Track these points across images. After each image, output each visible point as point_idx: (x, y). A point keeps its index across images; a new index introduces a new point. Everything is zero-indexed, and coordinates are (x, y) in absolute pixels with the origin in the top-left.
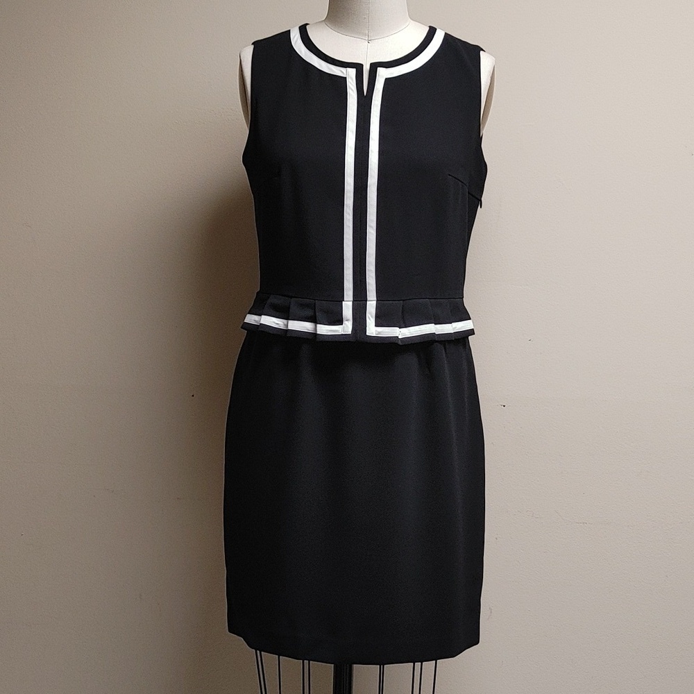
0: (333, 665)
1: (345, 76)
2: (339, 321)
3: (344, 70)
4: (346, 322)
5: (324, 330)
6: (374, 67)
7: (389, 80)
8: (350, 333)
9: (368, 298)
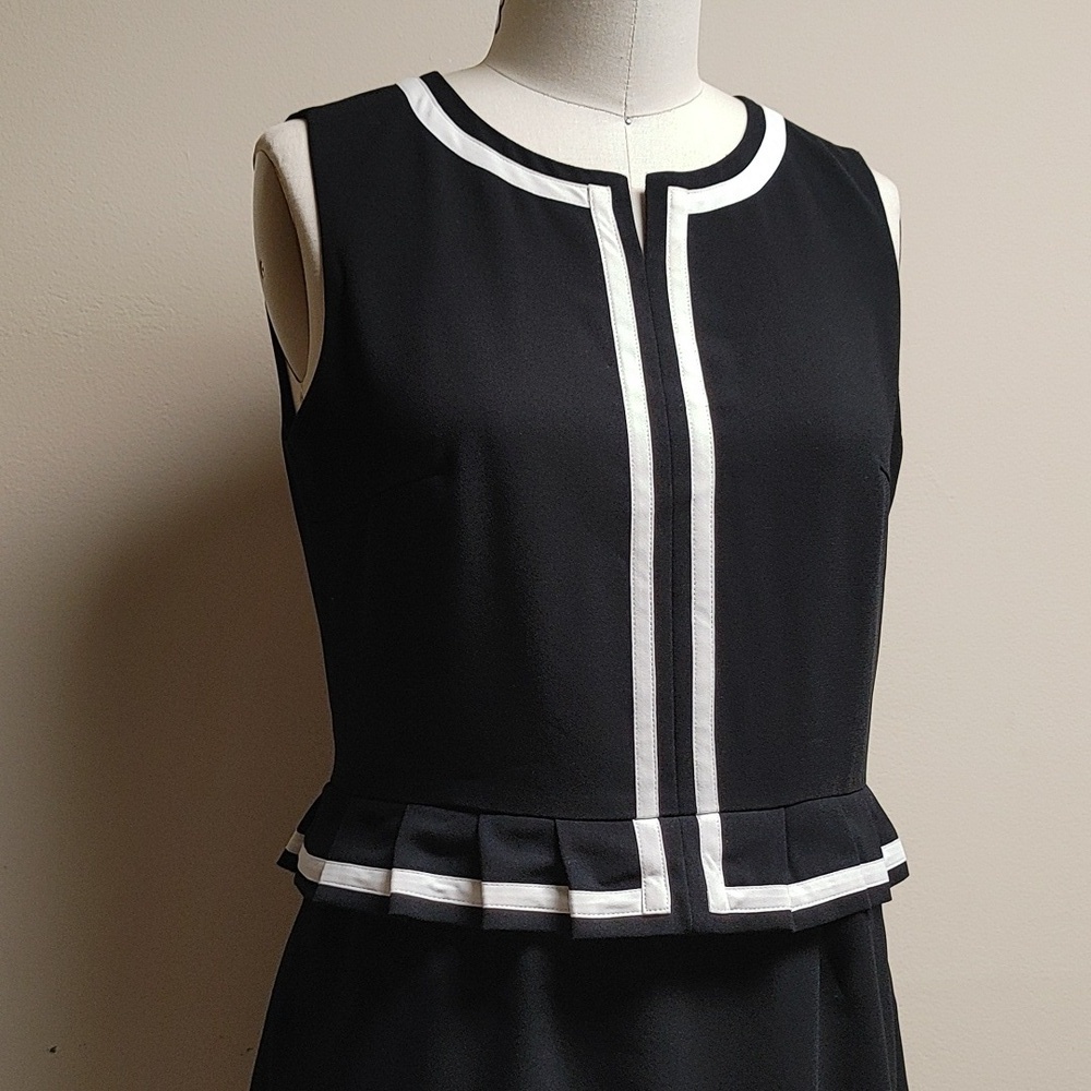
7: (695, 221)
8: (669, 911)
9: (700, 807)
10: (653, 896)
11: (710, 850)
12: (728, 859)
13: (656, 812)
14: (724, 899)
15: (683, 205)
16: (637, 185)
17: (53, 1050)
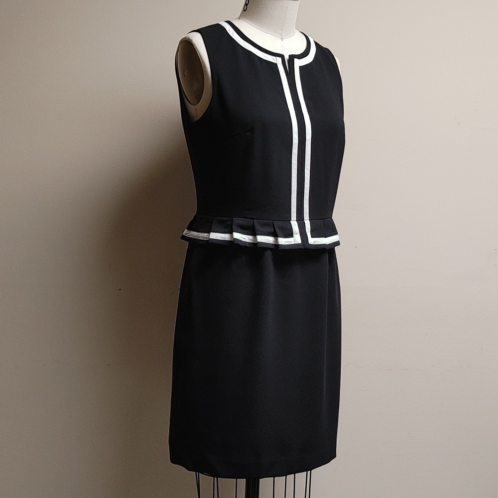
0: (245, 479)
1: (276, 62)
2: (290, 234)
3: (274, 58)
4: (295, 235)
5: (282, 241)
6: (292, 57)
7: (301, 68)
8: (301, 242)
9: (305, 219)
10: (296, 239)
11: (308, 229)
12: (312, 231)
13: (296, 219)
14: (312, 241)
15: (298, 63)
16: (287, 57)
17: (120, 290)
